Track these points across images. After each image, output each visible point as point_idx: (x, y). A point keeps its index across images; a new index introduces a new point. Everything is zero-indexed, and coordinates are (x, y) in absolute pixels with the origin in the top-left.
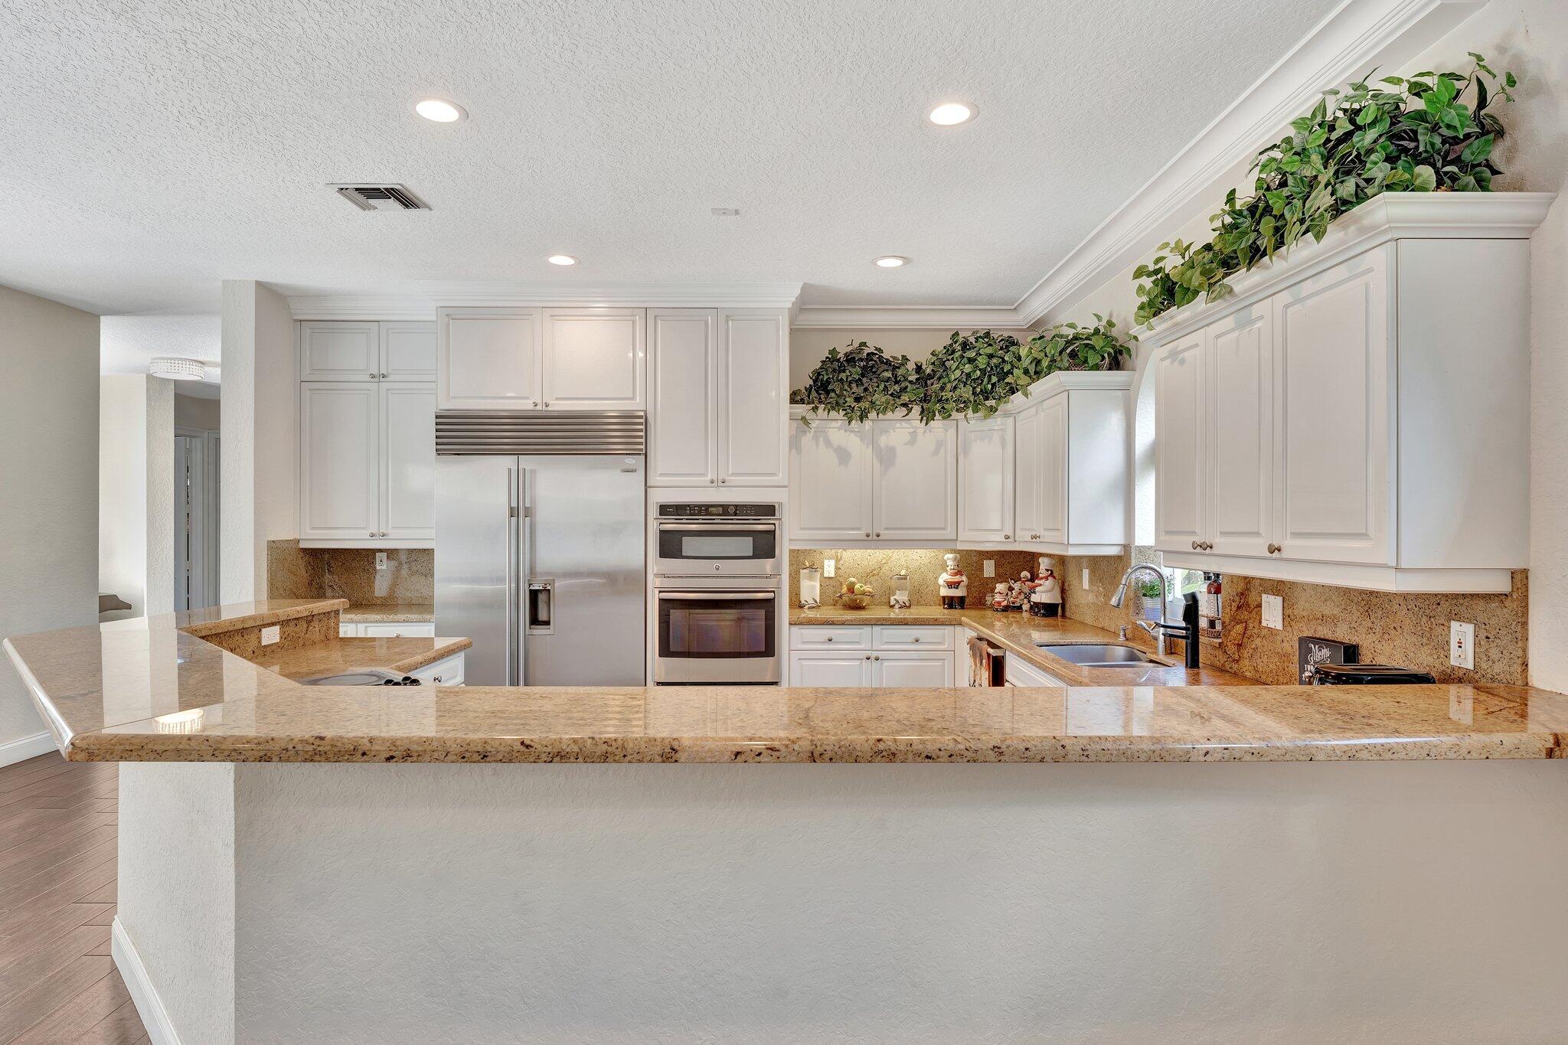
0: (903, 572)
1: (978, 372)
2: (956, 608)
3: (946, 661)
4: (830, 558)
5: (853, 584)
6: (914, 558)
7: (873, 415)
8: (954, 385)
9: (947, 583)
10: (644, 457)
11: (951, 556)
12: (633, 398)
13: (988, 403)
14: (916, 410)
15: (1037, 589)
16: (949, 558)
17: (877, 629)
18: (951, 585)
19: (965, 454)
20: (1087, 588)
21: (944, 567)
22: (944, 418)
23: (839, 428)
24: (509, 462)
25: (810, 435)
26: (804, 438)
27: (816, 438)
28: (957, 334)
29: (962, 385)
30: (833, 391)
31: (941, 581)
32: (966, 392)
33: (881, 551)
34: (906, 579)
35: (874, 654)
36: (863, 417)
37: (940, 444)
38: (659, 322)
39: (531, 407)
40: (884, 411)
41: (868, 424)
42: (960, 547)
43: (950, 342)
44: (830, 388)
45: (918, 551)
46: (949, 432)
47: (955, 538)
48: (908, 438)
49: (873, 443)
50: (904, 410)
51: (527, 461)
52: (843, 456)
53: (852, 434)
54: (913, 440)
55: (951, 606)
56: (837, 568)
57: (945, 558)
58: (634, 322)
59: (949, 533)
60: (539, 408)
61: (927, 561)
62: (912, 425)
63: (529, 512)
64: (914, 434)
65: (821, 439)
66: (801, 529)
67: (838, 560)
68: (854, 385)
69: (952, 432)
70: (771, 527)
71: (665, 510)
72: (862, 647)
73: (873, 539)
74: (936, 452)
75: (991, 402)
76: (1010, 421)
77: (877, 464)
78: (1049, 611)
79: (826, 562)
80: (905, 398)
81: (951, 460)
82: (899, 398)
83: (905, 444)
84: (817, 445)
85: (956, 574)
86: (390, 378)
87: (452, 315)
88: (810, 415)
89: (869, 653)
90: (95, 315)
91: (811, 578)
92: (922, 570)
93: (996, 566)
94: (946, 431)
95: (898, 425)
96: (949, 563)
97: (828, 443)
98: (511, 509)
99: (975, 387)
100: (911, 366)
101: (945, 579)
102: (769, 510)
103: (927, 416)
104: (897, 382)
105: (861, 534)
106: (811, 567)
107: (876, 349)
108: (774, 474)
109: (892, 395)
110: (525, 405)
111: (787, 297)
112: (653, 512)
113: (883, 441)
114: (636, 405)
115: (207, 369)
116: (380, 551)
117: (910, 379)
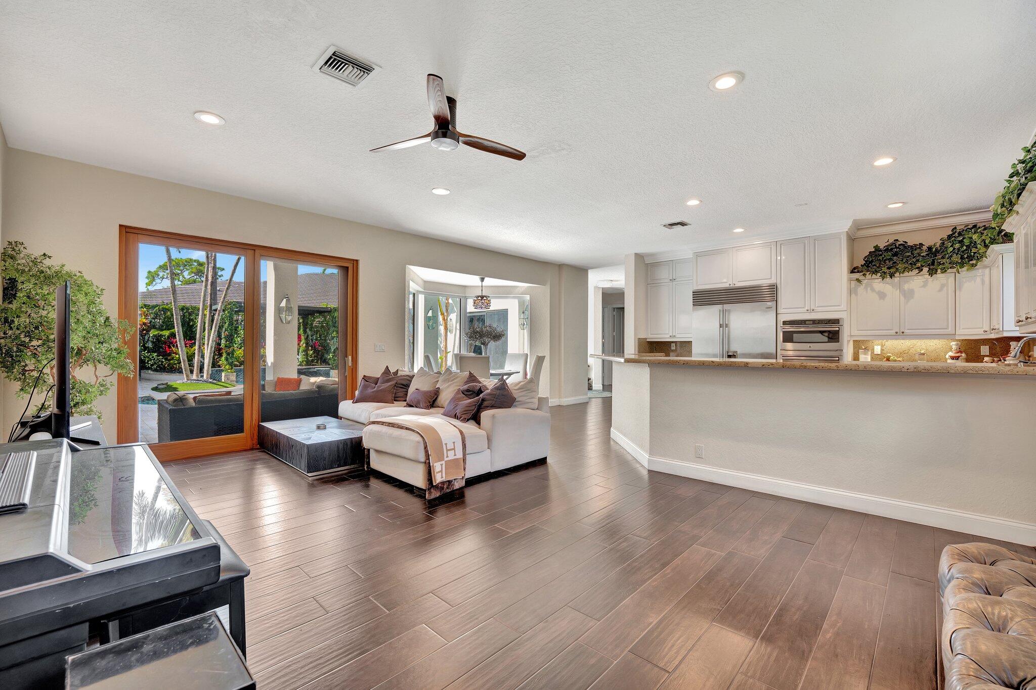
0: (922, 352)
1: (965, 247)
4: (878, 345)
5: (890, 356)
6: (930, 344)
7: (897, 274)
8: (950, 255)
9: (951, 357)
10: (775, 302)
11: (954, 343)
12: (771, 278)
13: (971, 262)
14: (926, 270)
16: (954, 344)
18: (954, 358)
19: (960, 290)
22: (942, 273)
23: (880, 283)
24: (719, 307)
25: (862, 287)
26: (859, 289)
27: (866, 288)
28: (955, 228)
29: (955, 255)
30: (876, 265)
31: (947, 356)
32: (956, 258)
34: (925, 354)
36: (892, 276)
38: (782, 246)
39: (728, 286)
40: (903, 272)
41: (896, 279)
42: (957, 338)
43: (951, 233)
44: (873, 264)
46: (948, 279)
47: (954, 333)
48: (921, 284)
49: (900, 288)
50: (917, 271)
51: (726, 307)
52: (882, 295)
53: (886, 285)
54: (924, 285)
56: (882, 350)
57: (951, 344)
58: (771, 248)
59: (950, 330)
60: (731, 286)
61: (938, 346)
62: (923, 278)
63: (727, 326)
64: (925, 282)
65: (869, 288)
66: (858, 330)
67: (882, 346)
68: (887, 261)
69: (950, 279)
70: (838, 329)
71: (785, 323)
73: (900, 335)
74: (940, 291)
75: (974, 262)
76: (987, 271)
77: (902, 298)
79: (876, 347)
80: (919, 265)
82: (915, 265)
83: (921, 287)
84: (867, 292)
85: (958, 353)
86: (677, 280)
87: (698, 255)
88: (861, 278)
90: (585, 270)
91: (865, 354)
92: (937, 351)
93: (990, 349)
94: (946, 278)
95: (914, 278)
96: (954, 347)
97: (873, 290)
98: (721, 325)
99: (963, 255)
100: (925, 248)
101: (950, 355)
102: (836, 321)
103: (932, 272)
104: (914, 257)
105: (893, 332)
106: (865, 349)
107: (904, 242)
108: (839, 306)
109: (911, 264)
110: (726, 285)
111: (845, 226)
112: (780, 324)
113: (906, 287)
114: (773, 281)
115: (613, 282)
116: (673, 342)
117: (922, 255)
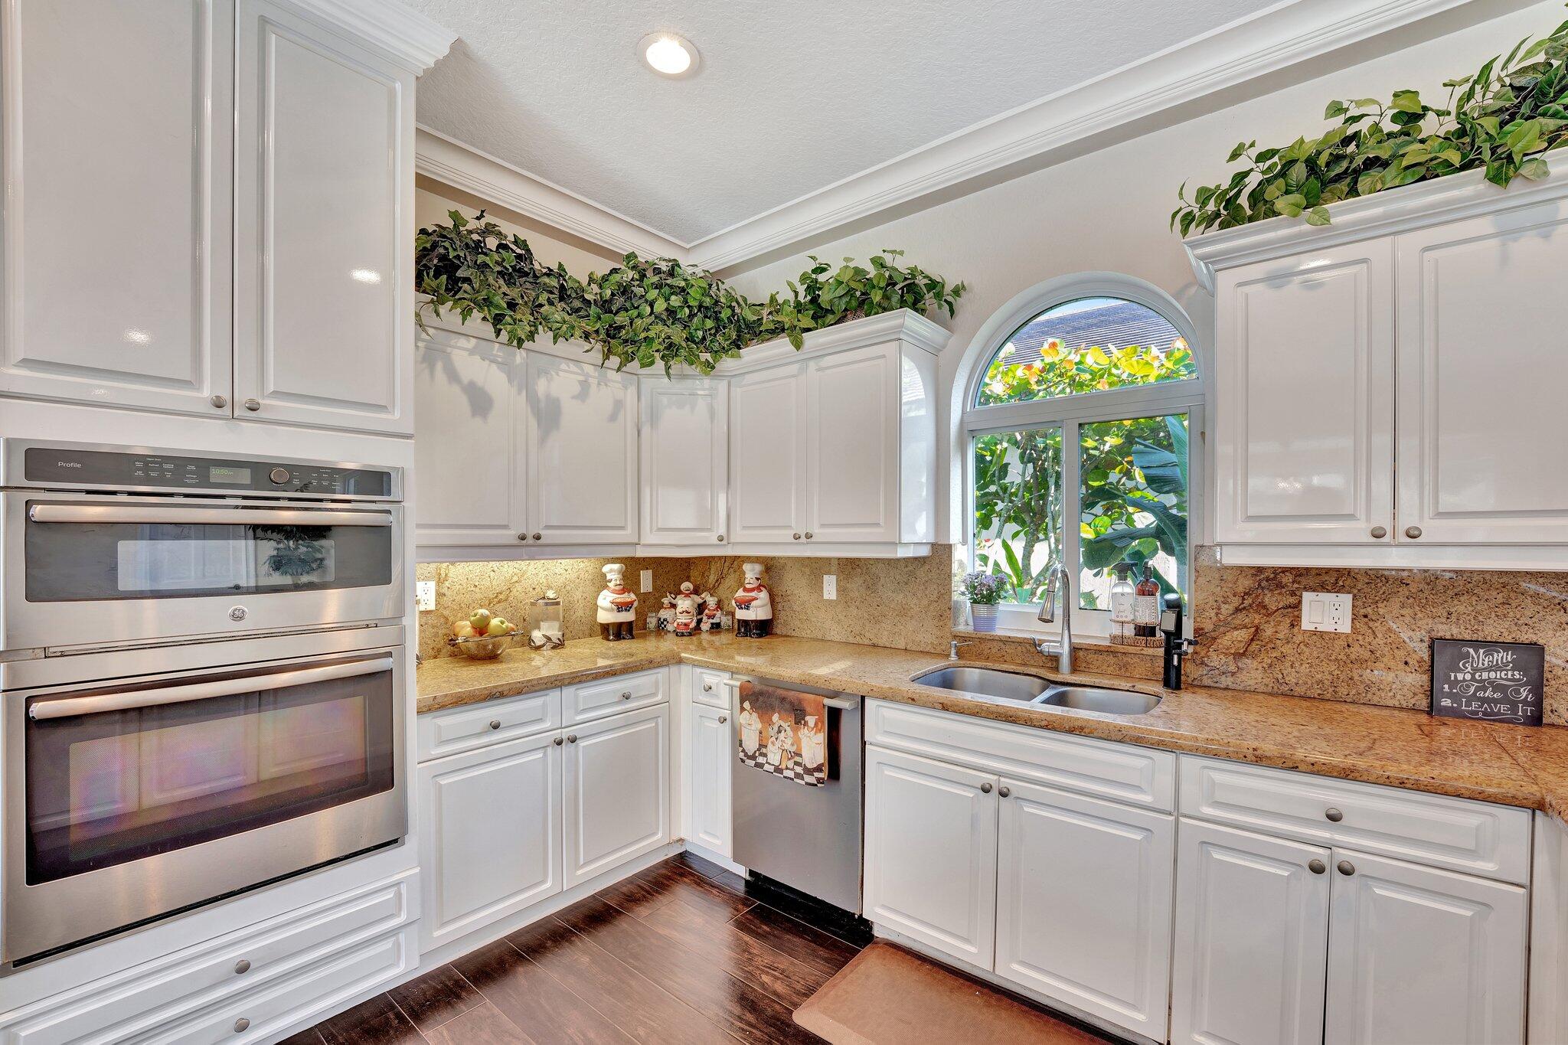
0: (551, 594)
2: (624, 638)
3: (660, 720)
4: (426, 579)
5: (484, 619)
6: (557, 571)
13: (703, 356)
14: (596, 347)
15: (754, 603)
16: (613, 572)
17: (569, 691)
18: (621, 607)
19: (651, 425)
20: (834, 597)
21: (602, 583)
23: (471, 352)
29: (659, 324)
30: (467, 280)
33: (510, 563)
34: (558, 603)
35: (565, 733)
37: (619, 405)
42: (642, 553)
44: (460, 273)
45: (563, 561)
46: (629, 391)
47: (636, 541)
48: (576, 389)
49: (527, 387)
50: (584, 343)
52: (480, 402)
53: (494, 366)
54: (583, 395)
55: (618, 637)
56: (440, 595)
59: (623, 535)
61: (573, 576)
62: (583, 370)
64: (585, 385)
65: (439, 366)
67: (440, 581)
69: (632, 391)
72: (547, 725)
73: (530, 544)
74: (613, 418)
76: (722, 386)
77: (533, 423)
78: (763, 629)
81: (631, 432)
83: (573, 400)
85: (623, 591)
89: (557, 734)
92: (568, 588)
93: (655, 576)
94: (626, 388)
95: (563, 366)
97: (453, 375)
99: (682, 331)
101: (611, 599)
104: (563, 298)
105: (511, 536)
113: (542, 386)
117: (587, 296)
